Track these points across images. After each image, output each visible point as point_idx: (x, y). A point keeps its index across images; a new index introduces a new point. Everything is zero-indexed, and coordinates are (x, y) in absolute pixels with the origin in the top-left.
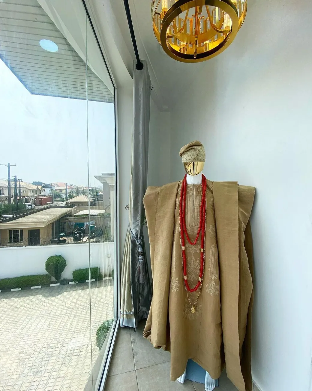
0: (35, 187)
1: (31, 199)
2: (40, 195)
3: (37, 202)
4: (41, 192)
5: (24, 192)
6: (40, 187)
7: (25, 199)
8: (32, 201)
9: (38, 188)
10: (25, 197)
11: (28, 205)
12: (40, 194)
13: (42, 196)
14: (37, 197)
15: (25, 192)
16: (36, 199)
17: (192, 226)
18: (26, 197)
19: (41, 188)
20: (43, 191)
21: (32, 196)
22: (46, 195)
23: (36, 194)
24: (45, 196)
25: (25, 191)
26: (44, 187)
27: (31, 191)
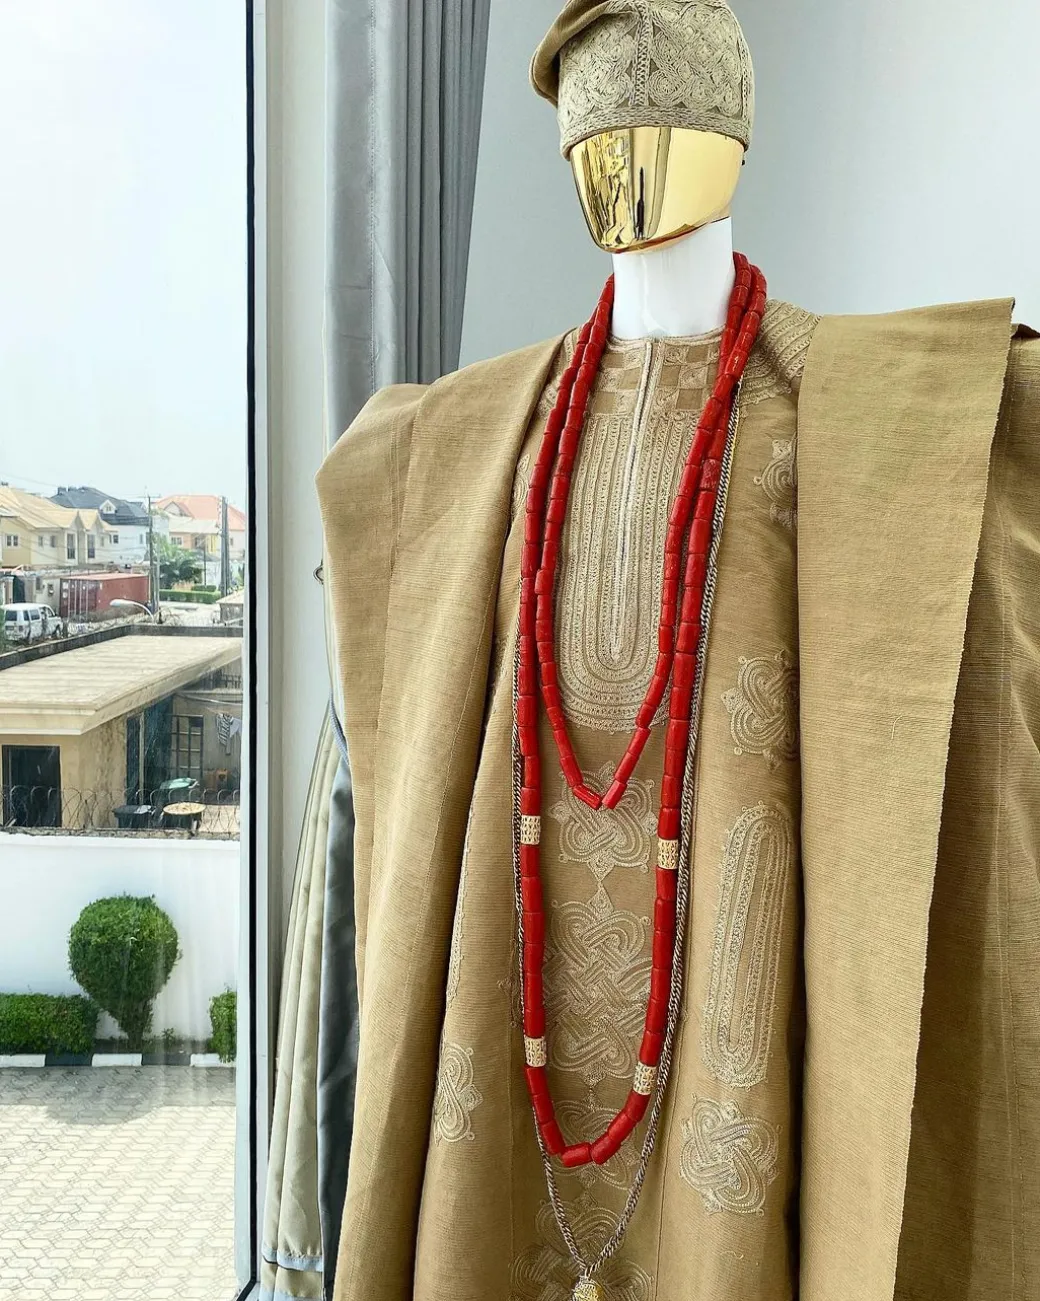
0: (63, 518)
1: (45, 583)
2: (92, 561)
3: (72, 599)
4: (97, 546)
5: (9, 544)
6: (89, 517)
7: (11, 580)
8: (51, 594)
9: (78, 521)
10: (14, 572)
11: (26, 613)
12: (91, 554)
13: (100, 566)
14: (76, 575)
15: (16, 544)
16: (66, 586)
17: (608, 665)
18: (19, 573)
19: (97, 524)
20: (107, 541)
21: (47, 568)
22: (122, 563)
23: (71, 555)
24: (112, 568)
25: (16, 538)
26: (107, 518)
27: (47, 541)
